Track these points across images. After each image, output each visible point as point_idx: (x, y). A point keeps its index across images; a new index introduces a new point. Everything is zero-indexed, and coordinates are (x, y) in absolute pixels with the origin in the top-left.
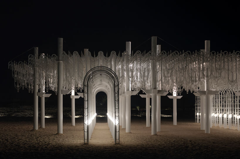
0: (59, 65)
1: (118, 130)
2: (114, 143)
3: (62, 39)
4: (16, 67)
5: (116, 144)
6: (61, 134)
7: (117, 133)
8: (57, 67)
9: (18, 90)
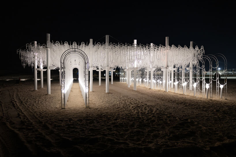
0: (47, 50)
1: (88, 96)
2: (85, 106)
3: (49, 34)
4: (22, 53)
5: (87, 107)
6: (50, 94)
7: (88, 99)
8: (46, 52)
9: (24, 67)
